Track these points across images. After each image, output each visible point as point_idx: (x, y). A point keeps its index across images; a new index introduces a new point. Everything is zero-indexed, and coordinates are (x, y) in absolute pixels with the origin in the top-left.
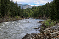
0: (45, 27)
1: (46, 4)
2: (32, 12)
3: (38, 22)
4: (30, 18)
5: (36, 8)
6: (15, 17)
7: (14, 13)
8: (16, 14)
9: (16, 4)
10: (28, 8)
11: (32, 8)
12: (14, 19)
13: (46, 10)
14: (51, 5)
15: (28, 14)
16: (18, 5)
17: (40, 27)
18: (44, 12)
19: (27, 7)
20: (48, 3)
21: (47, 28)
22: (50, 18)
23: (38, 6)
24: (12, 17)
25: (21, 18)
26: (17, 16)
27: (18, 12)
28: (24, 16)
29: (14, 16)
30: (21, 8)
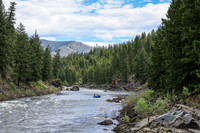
0: (136, 115)
1: (137, 38)
2: (91, 67)
3: (109, 101)
4: (82, 86)
6: (32, 84)
7: (29, 70)
8: (34, 74)
9: (35, 40)
11: (91, 53)
12: (28, 91)
13: (136, 60)
14: (152, 43)
15: (77, 74)
16: (42, 45)
17: (117, 118)
18: (128, 66)
20: (144, 35)
21: (141, 119)
22: (149, 87)
23: (110, 47)
24: (21, 84)
25: (52, 88)
26: (40, 82)
27: (41, 67)
28: (63, 80)
29: (28, 80)
30: (53, 54)
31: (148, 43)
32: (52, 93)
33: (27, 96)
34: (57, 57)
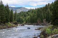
0: (46, 35)
1: (46, 5)
2: (29, 17)
3: (36, 29)
4: (26, 24)
5: (33, 12)
6: (6, 23)
7: (5, 18)
8: (7, 20)
9: (7, 7)
10: (23, 12)
11: (29, 11)
12: (5, 27)
13: (46, 14)
14: (52, 7)
15: (23, 19)
16: (10, 9)
17: (39, 36)
18: (43, 16)
19: (21, 11)
20: (49, 4)
21: (48, 36)
22: (51, 24)
23: (36, 9)
24: (2, 24)
25: (14, 25)
26: (9, 23)
27: (10, 17)
28: (18, 22)
29: (4, 22)
30: (14, 12)
31: (51, 7)
32: (14, 27)
33: (4, 28)
34: (16, 13)
